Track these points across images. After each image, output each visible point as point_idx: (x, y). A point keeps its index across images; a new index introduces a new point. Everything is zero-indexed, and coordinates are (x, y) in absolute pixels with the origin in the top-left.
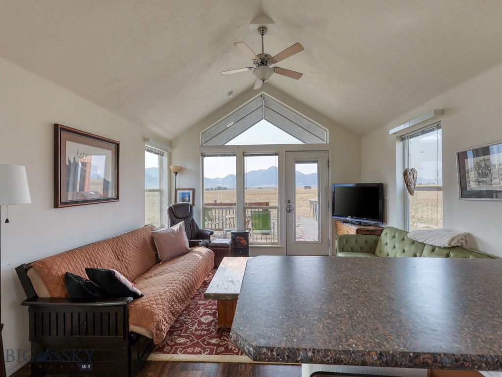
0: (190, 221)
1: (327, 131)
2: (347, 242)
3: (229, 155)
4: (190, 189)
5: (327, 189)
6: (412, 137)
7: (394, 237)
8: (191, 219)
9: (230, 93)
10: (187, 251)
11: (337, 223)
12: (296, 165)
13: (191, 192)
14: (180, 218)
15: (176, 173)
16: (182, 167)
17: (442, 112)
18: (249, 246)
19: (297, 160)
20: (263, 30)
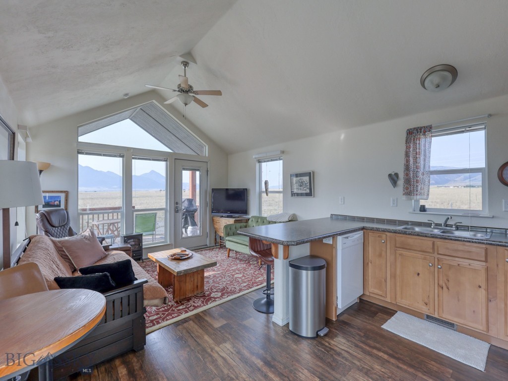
0: (68, 229)
1: (205, 146)
2: (230, 229)
3: (115, 156)
4: (61, 192)
5: (206, 192)
6: (265, 162)
7: (258, 221)
8: (69, 227)
9: (126, 95)
10: (104, 256)
11: (214, 218)
12: (183, 171)
13: (63, 196)
14: (55, 227)
15: (41, 172)
16: (50, 164)
17: (283, 152)
18: (143, 247)
19: (184, 167)
20: (186, 64)
